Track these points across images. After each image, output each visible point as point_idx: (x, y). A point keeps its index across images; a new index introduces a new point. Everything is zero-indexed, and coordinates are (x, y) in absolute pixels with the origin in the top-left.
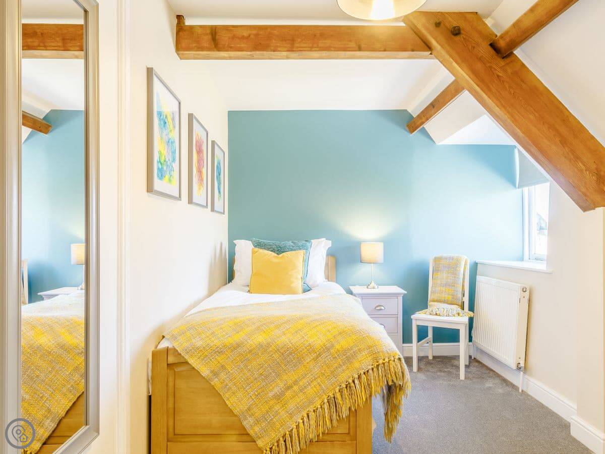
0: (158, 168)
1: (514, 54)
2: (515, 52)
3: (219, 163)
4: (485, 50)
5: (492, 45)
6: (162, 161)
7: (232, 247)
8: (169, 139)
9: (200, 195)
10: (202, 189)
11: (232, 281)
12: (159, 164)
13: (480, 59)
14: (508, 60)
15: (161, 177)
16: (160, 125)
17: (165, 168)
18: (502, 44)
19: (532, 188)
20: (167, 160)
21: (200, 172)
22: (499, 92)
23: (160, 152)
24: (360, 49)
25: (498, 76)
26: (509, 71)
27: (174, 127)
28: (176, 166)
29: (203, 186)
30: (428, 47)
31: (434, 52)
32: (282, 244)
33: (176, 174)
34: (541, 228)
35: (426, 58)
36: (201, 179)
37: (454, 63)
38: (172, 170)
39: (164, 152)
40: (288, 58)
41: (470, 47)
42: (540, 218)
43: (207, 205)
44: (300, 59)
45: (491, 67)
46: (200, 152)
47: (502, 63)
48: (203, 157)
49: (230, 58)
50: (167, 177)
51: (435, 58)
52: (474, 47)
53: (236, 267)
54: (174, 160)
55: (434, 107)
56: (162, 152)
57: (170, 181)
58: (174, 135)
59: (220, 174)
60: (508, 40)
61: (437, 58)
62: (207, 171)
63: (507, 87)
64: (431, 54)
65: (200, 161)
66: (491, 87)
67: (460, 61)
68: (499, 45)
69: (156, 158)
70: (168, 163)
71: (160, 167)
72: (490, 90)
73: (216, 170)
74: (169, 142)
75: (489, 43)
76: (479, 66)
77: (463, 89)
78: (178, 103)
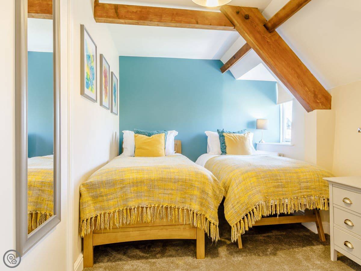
0: (86, 82)
1: (275, 31)
2: (276, 30)
3: (115, 85)
4: (261, 28)
5: (265, 26)
6: (88, 78)
7: (121, 135)
8: (92, 67)
9: (106, 102)
10: (107, 98)
11: (122, 154)
12: (87, 80)
13: (259, 32)
14: (272, 34)
15: (88, 87)
16: (87, 58)
17: (89, 82)
18: (269, 25)
19: (284, 104)
20: (90, 78)
21: (106, 88)
22: (268, 50)
23: (87, 73)
24: (197, 23)
25: (268, 42)
26: (273, 39)
27: (94, 60)
28: (94, 82)
29: (107, 97)
30: (233, 25)
31: (235, 28)
32: (151, 132)
33: (94, 87)
34: (289, 126)
35: (231, 30)
36: (106, 93)
37: (246, 33)
38: (93, 84)
39: (89, 73)
40: (158, 25)
41: (254, 26)
42: (288, 121)
43: (109, 108)
44: (165, 26)
45: (264, 37)
46: (106, 77)
47: (269, 35)
48: (107, 79)
49: (125, 23)
50: (90, 87)
51: (236, 30)
52: (256, 26)
53: (124, 146)
54: (93, 79)
55: (235, 58)
56: (88, 73)
57: (92, 90)
58: (94, 64)
59: (115, 92)
60: (272, 23)
61: (237, 30)
62: (109, 88)
63: (272, 48)
64: (234, 28)
65: (106, 82)
66: (264, 47)
67: (249, 33)
68: (268, 26)
69: (85, 77)
70: (91, 80)
71: (87, 81)
72: (263, 48)
73: (113, 89)
74: (91, 68)
75: (263, 24)
76: (258, 36)
77: (250, 48)
78: (95, 47)
